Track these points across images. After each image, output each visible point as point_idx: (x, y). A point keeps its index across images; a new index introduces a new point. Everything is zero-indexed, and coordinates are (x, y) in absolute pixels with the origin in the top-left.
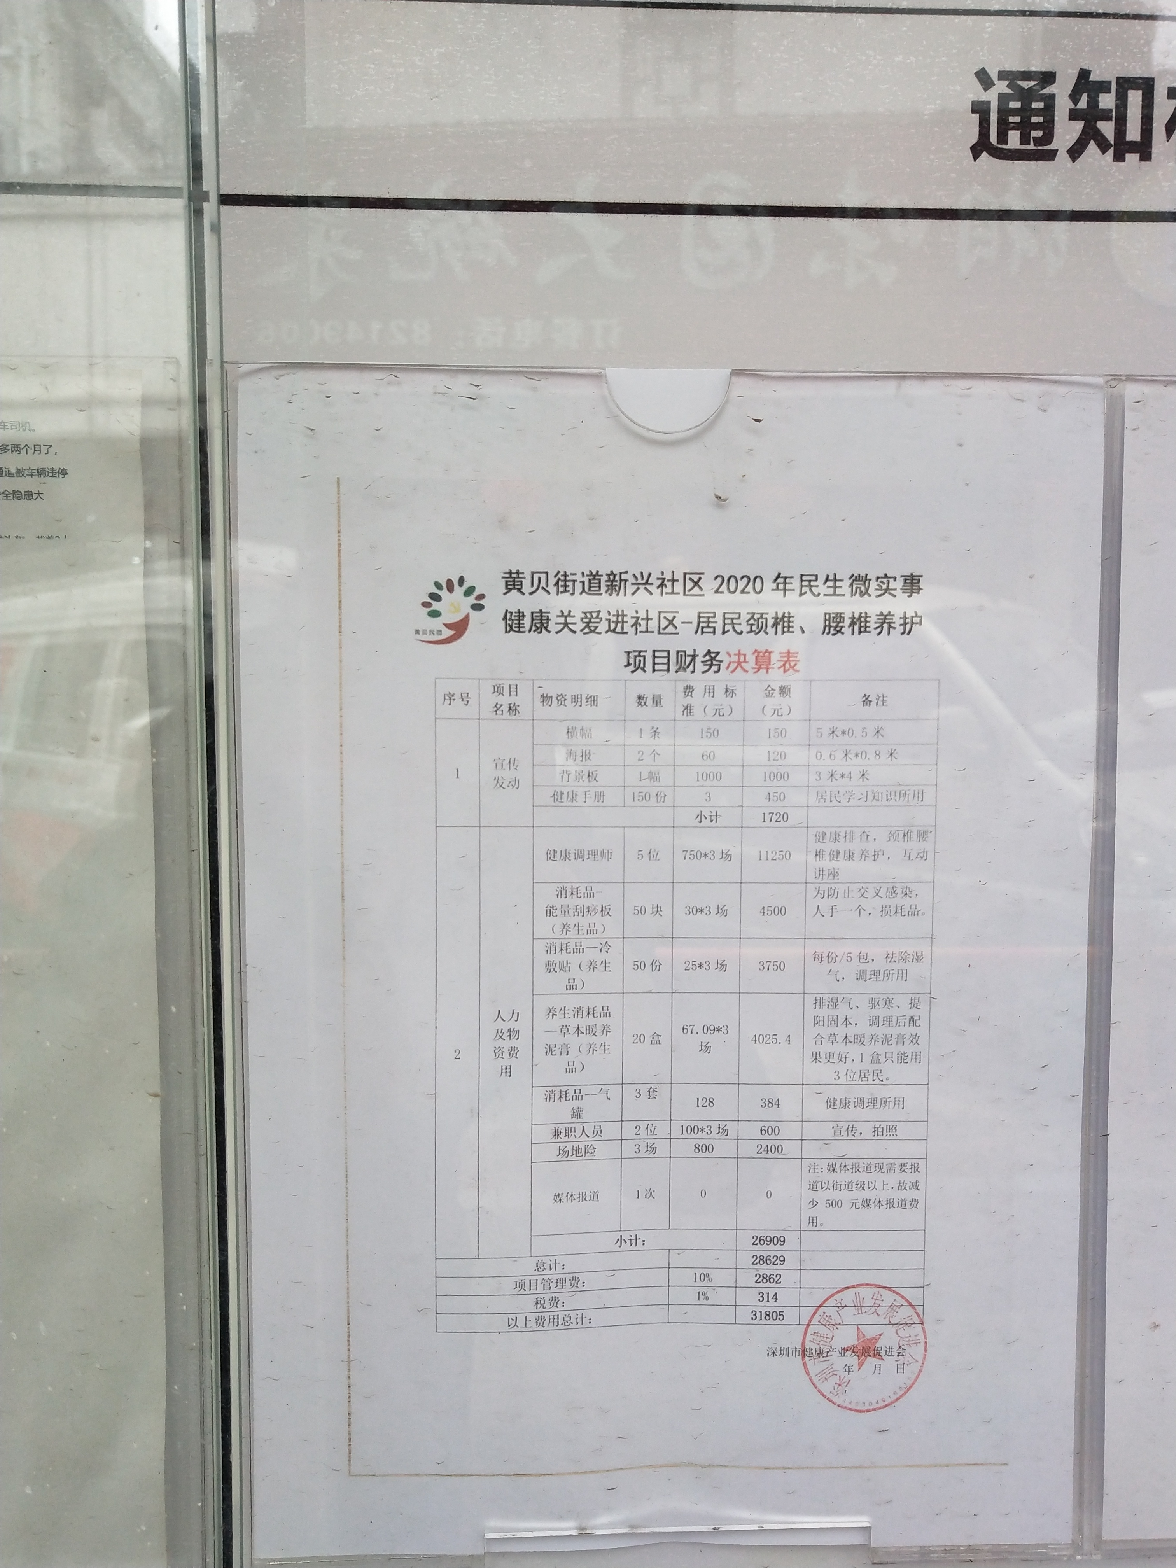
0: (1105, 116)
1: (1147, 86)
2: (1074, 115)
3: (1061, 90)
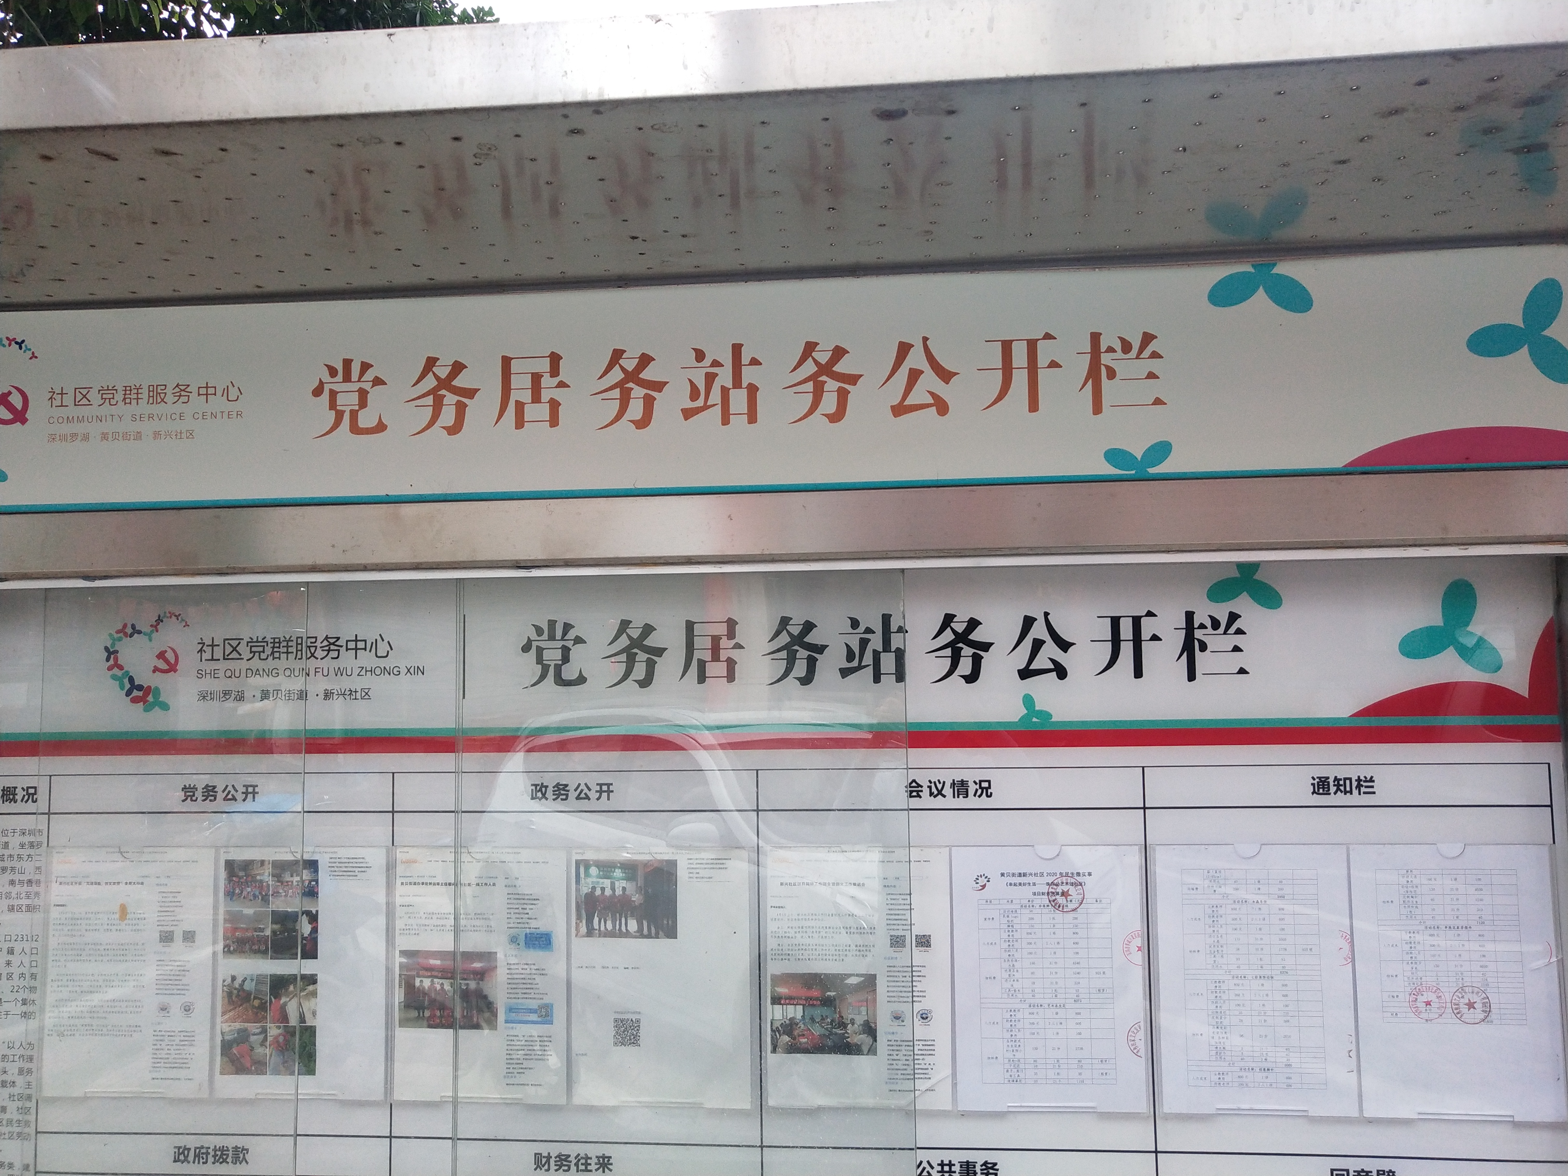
0: (1341, 785)
1: (1350, 779)
2: (1334, 785)
3: (1331, 780)
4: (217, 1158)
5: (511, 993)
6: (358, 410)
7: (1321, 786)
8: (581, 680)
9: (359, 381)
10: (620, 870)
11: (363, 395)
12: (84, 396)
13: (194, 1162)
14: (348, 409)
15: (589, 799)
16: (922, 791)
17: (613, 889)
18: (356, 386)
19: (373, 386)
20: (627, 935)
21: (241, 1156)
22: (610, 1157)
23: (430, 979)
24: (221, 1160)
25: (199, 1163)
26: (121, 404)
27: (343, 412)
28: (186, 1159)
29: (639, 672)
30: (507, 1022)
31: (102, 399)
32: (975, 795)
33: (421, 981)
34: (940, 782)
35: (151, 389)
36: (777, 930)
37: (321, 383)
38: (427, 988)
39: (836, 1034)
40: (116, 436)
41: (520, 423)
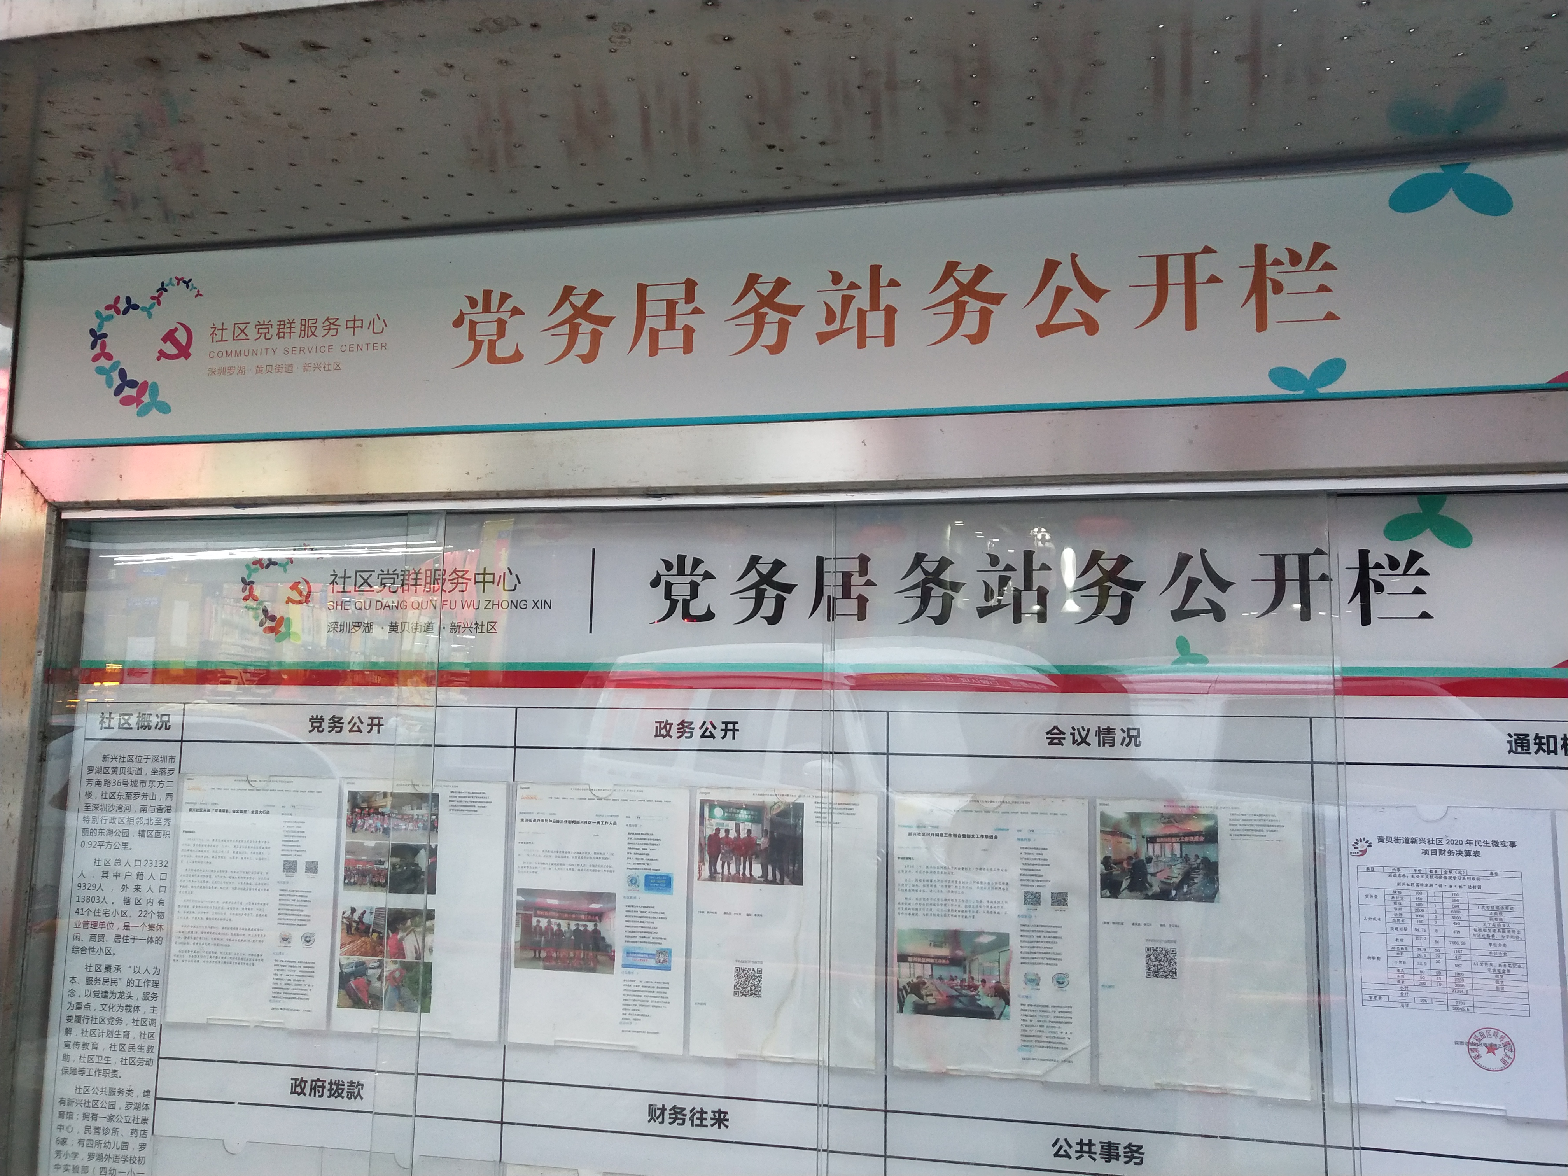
0: (1544, 744)
1: (1555, 737)
2: (1535, 744)
3: (1531, 738)
4: (333, 1092)
5: (629, 937)
6: (496, 341)
7: (1520, 743)
8: (709, 616)
9: (498, 311)
10: (745, 812)
11: (501, 324)
12: (243, 331)
13: (310, 1095)
14: (486, 340)
15: (714, 738)
16: (1064, 738)
17: (738, 831)
18: (494, 317)
19: (511, 316)
20: (751, 880)
21: (356, 1091)
22: (727, 1113)
23: (547, 919)
24: (336, 1094)
25: (315, 1096)
26: (275, 337)
27: (483, 341)
28: (303, 1092)
29: (768, 608)
30: (624, 966)
31: (258, 333)
32: (1122, 744)
33: (538, 921)
34: (1084, 730)
35: (303, 323)
36: (905, 883)
37: (462, 315)
38: (543, 928)
39: (965, 996)
40: (269, 369)
41: (654, 350)
